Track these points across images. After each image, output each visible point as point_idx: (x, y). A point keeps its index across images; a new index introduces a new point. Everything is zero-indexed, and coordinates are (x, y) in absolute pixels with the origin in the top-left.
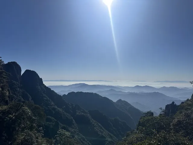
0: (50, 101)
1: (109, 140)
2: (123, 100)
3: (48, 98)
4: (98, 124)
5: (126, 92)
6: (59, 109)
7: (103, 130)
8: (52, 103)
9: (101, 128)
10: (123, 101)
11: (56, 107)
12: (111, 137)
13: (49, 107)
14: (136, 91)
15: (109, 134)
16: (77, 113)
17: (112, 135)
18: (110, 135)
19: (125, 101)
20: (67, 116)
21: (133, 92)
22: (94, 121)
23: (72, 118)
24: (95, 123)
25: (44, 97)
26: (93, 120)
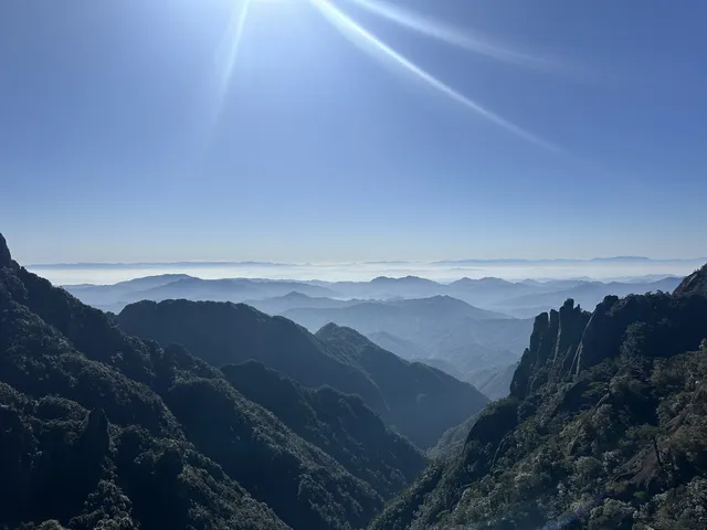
0: (50, 334)
1: (312, 466)
2: (340, 324)
3: (41, 320)
4: (266, 415)
5: (345, 300)
6: (95, 364)
7: (284, 433)
8: (64, 342)
9: (277, 428)
10: (342, 328)
11: (82, 357)
12: (315, 457)
13: (48, 357)
14: (380, 295)
15: (304, 446)
16: (179, 380)
17: (317, 449)
18: (311, 451)
19: (347, 329)
20: (133, 391)
21: (367, 299)
22: (247, 403)
23: (158, 397)
24: (252, 410)
25: (21, 315)
26: (243, 399)
